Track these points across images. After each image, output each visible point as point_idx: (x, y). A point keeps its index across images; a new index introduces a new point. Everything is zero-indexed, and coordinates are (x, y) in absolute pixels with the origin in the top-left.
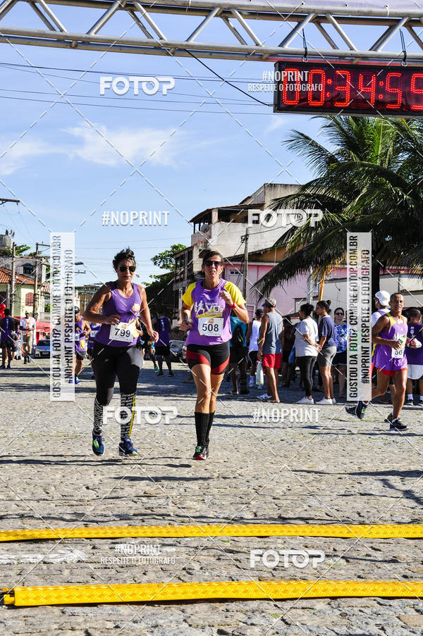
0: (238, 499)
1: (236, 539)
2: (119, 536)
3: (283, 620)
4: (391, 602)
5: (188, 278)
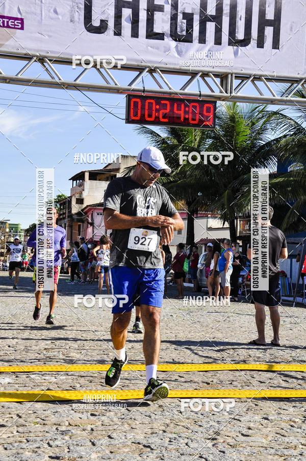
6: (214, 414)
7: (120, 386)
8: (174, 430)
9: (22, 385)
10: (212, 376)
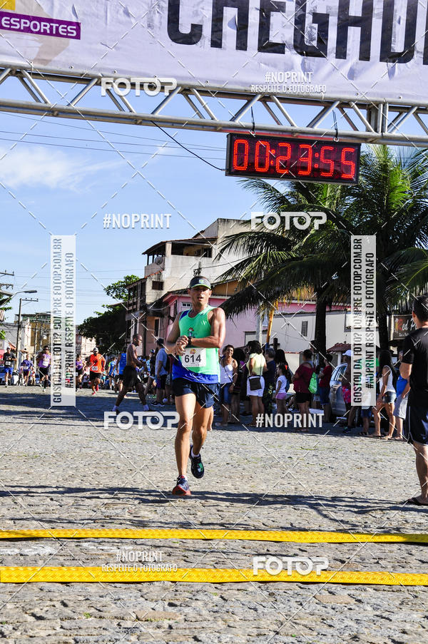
0: (186, 510)
1: (184, 541)
2: (85, 536)
3: (222, 597)
4: (310, 586)
5: (140, 309)
6: (350, 609)
7: (212, 563)
8: (291, 632)
9: (69, 558)
10: (349, 550)
